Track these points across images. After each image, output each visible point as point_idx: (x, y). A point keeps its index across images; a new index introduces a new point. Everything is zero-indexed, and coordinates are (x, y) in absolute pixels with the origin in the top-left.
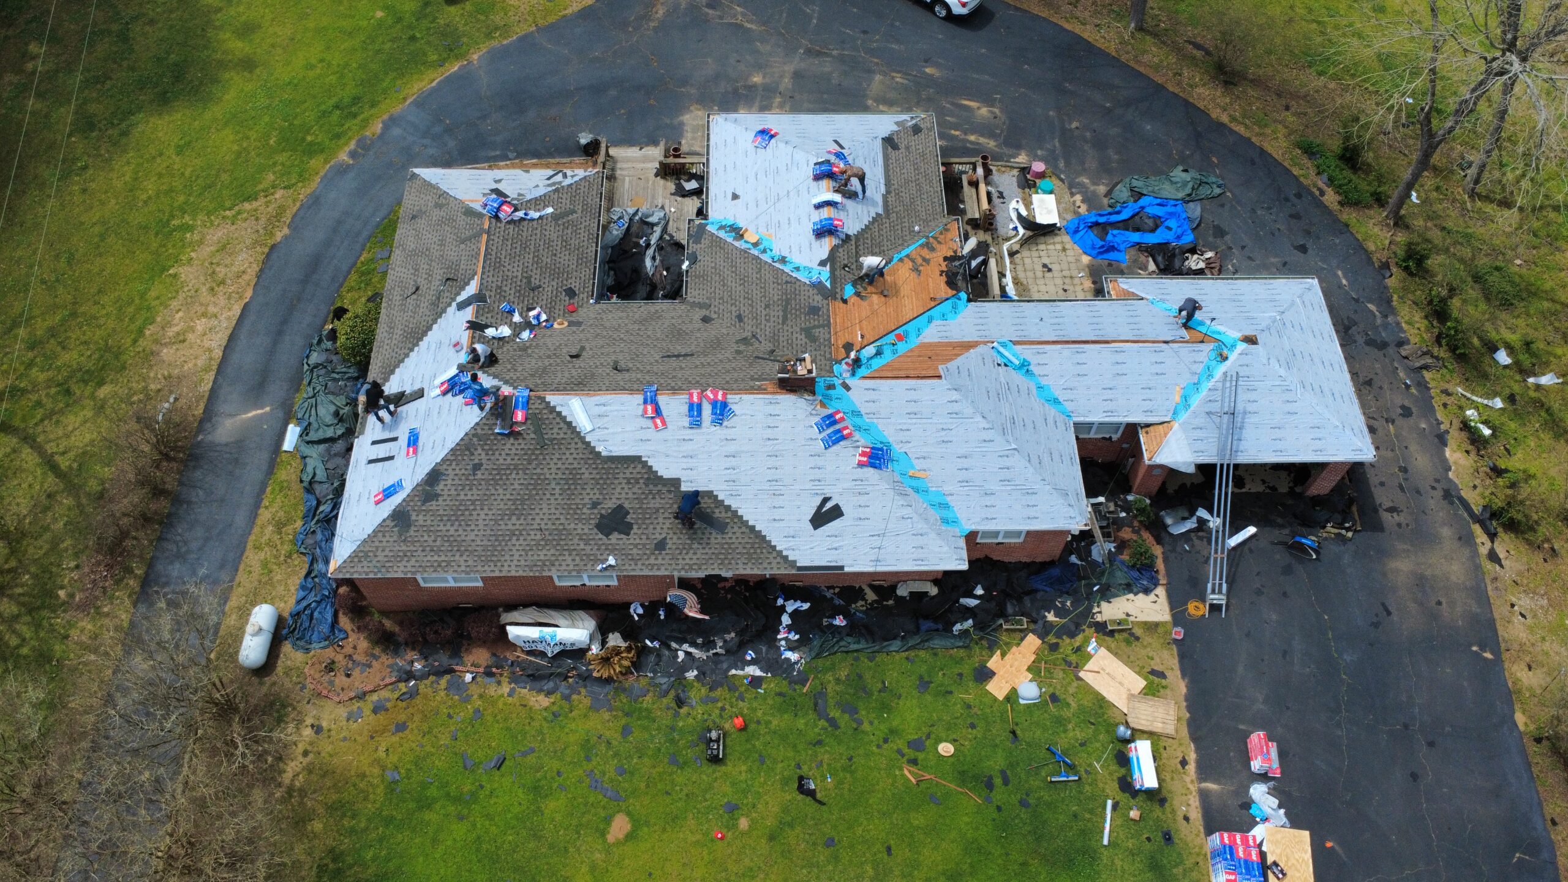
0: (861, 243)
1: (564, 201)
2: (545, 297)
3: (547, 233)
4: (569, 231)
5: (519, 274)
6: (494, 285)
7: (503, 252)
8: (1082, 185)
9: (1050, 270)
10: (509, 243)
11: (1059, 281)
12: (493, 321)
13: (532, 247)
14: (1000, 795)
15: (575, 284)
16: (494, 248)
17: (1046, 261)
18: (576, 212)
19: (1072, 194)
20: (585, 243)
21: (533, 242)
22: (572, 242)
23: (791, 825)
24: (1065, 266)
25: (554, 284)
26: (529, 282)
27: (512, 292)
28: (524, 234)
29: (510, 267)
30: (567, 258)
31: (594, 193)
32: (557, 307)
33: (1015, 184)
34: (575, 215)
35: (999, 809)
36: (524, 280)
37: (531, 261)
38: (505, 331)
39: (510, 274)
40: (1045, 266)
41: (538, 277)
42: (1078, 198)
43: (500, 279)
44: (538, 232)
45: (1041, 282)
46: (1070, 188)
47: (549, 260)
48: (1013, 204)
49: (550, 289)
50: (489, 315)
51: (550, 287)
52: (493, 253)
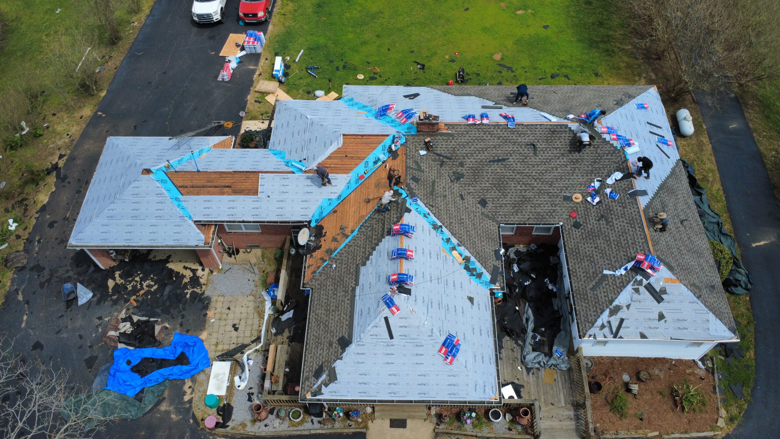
0: (380, 233)
1: (603, 294)
2: (593, 214)
3: (607, 262)
4: (591, 271)
5: (615, 222)
6: (629, 207)
7: (631, 233)
8: (178, 411)
9: (234, 326)
10: (630, 241)
11: (231, 316)
12: (620, 185)
13: (613, 246)
14: (341, 64)
15: (576, 233)
16: (639, 233)
17: (234, 333)
18: (591, 289)
19: (190, 401)
20: (577, 266)
21: (614, 250)
22: (587, 263)
23: (427, 57)
24: (222, 330)
25: (589, 227)
26: (606, 220)
27: (615, 208)
28: (622, 253)
29: (623, 224)
30: (587, 249)
31: (582, 314)
32: (583, 212)
33: (234, 411)
34: (591, 286)
35: (342, 60)
36: (610, 220)
37: (611, 235)
38: (610, 181)
39: (621, 220)
40: (236, 329)
41: (602, 226)
42: (186, 398)
43: (626, 213)
44: (613, 260)
45: (244, 315)
46: (191, 407)
47: (599, 242)
48: (243, 385)
49: (591, 222)
50: (624, 187)
51: (592, 223)
52: (638, 229)
